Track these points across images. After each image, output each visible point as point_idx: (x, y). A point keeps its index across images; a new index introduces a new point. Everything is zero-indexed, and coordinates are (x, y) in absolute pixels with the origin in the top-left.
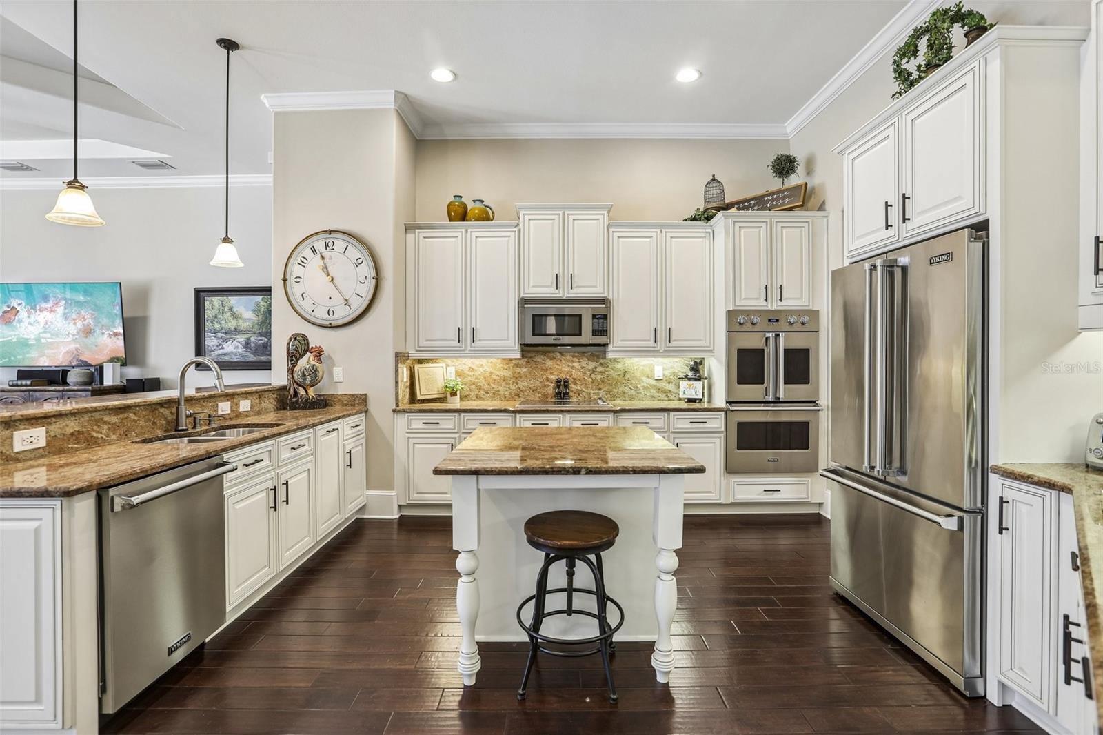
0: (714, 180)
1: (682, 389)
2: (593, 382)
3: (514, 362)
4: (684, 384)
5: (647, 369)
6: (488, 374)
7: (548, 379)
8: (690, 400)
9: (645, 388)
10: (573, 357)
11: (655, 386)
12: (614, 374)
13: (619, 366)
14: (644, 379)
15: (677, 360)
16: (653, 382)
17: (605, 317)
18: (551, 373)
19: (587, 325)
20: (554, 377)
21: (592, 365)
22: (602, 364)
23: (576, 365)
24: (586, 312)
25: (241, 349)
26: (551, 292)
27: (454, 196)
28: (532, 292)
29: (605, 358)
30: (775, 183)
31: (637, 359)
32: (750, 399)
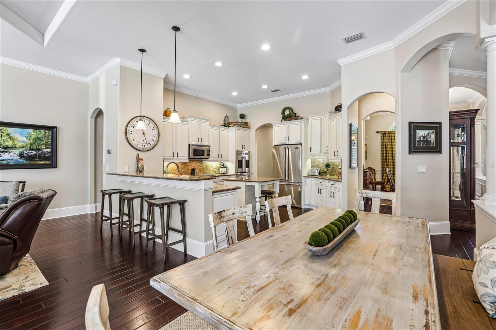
0: (227, 116)
1: (221, 170)
2: (200, 169)
3: (180, 163)
4: (221, 169)
5: (211, 166)
6: (173, 168)
7: (189, 169)
8: (223, 173)
9: (211, 171)
10: (195, 162)
11: (213, 170)
12: (204, 167)
13: (205, 165)
14: (211, 168)
15: (218, 163)
16: (213, 169)
17: (209, 151)
18: (190, 167)
19: (206, 153)
20: (190, 168)
21: (200, 164)
22: (202, 164)
23: (196, 164)
24: (205, 149)
25: (16, 157)
26: (196, 143)
27: (167, 108)
28: (192, 142)
29: (202, 162)
30: (240, 120)
31: (209, 163)
32: (240, 172)
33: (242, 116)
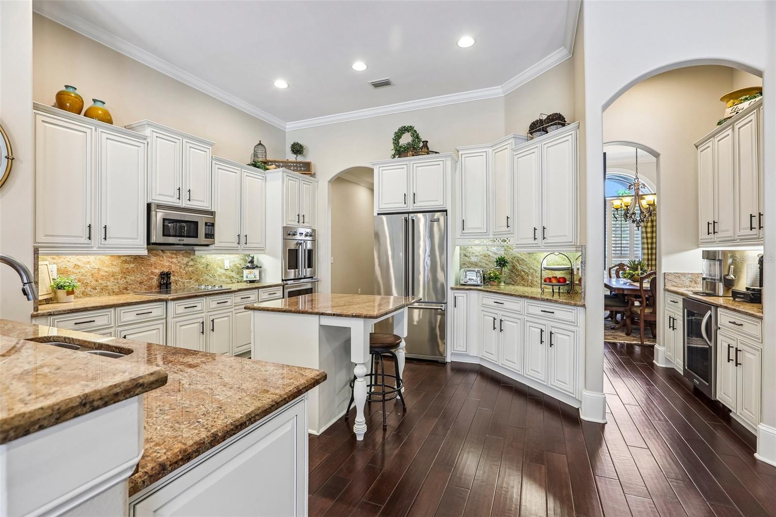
0: (260, 144)
1: (245, 275)
2: (186, 273)
3: (122, 258)
4: (246, 272)
5: (220, 263)
6: (96, 271)
7: (152, 273)
8: (251, 282)
9: (219, 276)
10: (172, 254)
11: (224, 274)
12: (200, 267)
13: (203, 261)
14: (219, 269)
15: (237, 256)
16: (224, 271)
17: (213, 225)
18: (155, 268)
19: (202, 230)
20: (157, 271)
21: (186, 260)
22: (192, 260)
23: (174, 260)
24: (202, 220)
26: (173, 201)
27: (67, 87)
28: (157, 198)
29: (194, 254)
30: (292, 157)
31: (214, 256)
32: (293, 278)
33: (297, 149)
